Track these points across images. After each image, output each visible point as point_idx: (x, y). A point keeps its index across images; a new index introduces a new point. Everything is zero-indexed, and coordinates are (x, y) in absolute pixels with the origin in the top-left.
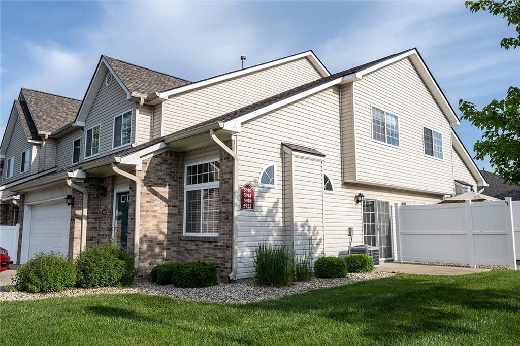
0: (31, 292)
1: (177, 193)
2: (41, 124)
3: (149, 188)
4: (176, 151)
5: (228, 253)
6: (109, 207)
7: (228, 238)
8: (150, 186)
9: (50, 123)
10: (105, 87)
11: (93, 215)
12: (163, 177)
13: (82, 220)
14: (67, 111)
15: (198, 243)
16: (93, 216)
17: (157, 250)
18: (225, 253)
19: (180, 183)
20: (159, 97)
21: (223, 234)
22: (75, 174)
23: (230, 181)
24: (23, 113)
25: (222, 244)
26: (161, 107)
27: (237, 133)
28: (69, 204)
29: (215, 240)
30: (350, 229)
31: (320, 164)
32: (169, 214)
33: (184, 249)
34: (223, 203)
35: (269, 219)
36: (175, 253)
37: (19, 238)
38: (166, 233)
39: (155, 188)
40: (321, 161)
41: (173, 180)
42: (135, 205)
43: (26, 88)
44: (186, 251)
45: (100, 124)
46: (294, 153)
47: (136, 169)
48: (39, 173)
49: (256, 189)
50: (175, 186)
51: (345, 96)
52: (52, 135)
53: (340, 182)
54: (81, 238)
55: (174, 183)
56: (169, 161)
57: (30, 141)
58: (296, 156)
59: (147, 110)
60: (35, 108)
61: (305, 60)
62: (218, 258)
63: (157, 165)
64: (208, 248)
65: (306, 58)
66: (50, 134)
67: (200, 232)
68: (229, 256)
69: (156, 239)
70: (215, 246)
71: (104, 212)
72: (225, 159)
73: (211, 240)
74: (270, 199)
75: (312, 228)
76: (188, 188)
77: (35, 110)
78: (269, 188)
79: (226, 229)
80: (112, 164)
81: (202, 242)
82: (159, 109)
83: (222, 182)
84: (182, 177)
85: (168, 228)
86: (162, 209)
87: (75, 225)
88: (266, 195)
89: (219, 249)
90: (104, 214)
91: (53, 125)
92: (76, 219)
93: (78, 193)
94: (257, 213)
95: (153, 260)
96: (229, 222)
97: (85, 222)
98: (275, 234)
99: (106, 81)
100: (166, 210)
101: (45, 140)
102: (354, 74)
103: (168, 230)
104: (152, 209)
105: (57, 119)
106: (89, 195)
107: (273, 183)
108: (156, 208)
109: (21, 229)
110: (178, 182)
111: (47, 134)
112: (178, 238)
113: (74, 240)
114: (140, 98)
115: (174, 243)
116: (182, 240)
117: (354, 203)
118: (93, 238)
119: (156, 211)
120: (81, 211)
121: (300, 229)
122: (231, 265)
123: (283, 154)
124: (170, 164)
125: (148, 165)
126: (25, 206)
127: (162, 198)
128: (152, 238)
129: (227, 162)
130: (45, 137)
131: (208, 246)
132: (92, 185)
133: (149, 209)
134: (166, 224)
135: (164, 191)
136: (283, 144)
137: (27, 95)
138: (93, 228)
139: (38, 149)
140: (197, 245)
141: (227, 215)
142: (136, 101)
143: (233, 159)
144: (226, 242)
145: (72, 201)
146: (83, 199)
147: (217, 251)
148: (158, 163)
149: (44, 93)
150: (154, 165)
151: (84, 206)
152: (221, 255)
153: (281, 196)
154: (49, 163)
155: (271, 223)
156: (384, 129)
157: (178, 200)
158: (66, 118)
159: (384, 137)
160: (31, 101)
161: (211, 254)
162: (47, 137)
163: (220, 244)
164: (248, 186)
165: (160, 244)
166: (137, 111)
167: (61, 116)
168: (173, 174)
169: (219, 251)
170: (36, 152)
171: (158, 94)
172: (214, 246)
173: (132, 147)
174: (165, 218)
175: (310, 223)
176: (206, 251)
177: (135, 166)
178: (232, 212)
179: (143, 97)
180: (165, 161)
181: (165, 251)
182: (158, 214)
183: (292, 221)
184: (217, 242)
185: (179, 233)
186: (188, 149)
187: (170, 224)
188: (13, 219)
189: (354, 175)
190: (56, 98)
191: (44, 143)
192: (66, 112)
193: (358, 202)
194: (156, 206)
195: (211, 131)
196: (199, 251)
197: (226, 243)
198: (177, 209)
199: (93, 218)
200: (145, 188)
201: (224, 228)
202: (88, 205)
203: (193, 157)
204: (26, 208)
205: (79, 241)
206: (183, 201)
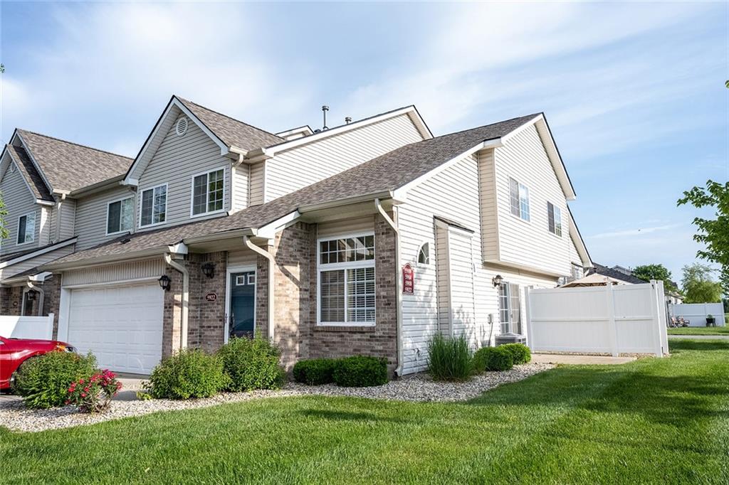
0: (180, 398)
1: (308, 274)
2: (54, 179)
3: (281, 267)
4: (306, 222)
5: (390, 344)
6: (220, 290)
7: (390, 327)
8: (282, 265)
9: (65, 178)
10: (175, 136)
11: (194, 300)
12: (294, 254)
13: (182, 308)
14: (82, 163)
15: (343, 334)
16: (194, 302)
17: (290, 343)
18: (387, 344)
19: (311, 261)
20: (264, 154)
21: (383, 323)
22: (175, 249)
23: (393, 260)
24: (21, 163)
25: (382, 334)
26: (263, 166)
27: (402, 203)
28: (164, 287)
29: (371, 330)
30: (490, 315)
31: (468, 241)
32: (301, 299)
33: (320, 341)
34: (381, 286)
35: (426, 305)
36: (307, 348)
37: (54, 332)
38: (298, 323)
39: (286, 267)
40: (470, 238)
41: (304, 258)
42: (268, 288)
43: (23, 129)
44: (324, 345)
45: (167, 184)
46: (451, 228)
47: (269, 243)
48: (52, 245)
49: (416, 270)
50: (306, 265)
51: (484, 164)
52: (71, 194)
53: (481, 262)
54: (181, 330)
55: (305, 261)
56: (300, 235)
57: (39, 201)
58: (451, 232)
59: (244, 170)
60: (42, 157)
61: (406, 117)
62: (377, 351)
63: (288, 239)
64: (359, 340)
65: (407, 114)
66: (68, 193)
67: (343, 321)
68: (393, 348)
69: (289, 330)
70: (371, 337)
71: (210, 297)
72: (383, 234)
73: (364, 330)
74: (426, 281)
75: (465, 314)
76: (321, 267)
77: (41, 159)
78: (425, 268)
79: (387, 316)
80: (245, 237)
81: (350, 332)
82: (261, 168)
83: (379, 262)
84: (313, 255)
85: (300, 316)
86: (293, 292)
87: (174, 314)
88: (423, 276)
89: (377, 340)
90: (210, 300)
91: (70, 181)
92: (175, 306)
93: (177, 272)
94: (416, 297)
95: (286, 356)
96: (391, 308)
97: (186, 309)
98: (431, 322)
99: (177, 128)
100: (297, 294)
101: (62, 201)
102: (499, 139)
103: (300, 319)
104: (284, 293)
105: (72, 173)
106: (190, 276)
107: (428, 263)
108: (288, 292)
109: (56, 321)
110: (309, 260)
111: (65, 193)
112: (310, 328)
113: (174, 333)
114: (239, 154)
115: (306, 335)
116: (317, 331)
117: (493, 286)
118: (194, 330)
119: (287, 296)
120: (180, 296)
121: (456, 316)
122: (397, 359)
123: (436, 228)
124: (300, 238)
125: (280, 239)
126: (62, 290)
127: (294, 279)
128: (284, 329)
129: (387, 237)
130: (61, 197)
131: (359, 337)
132: (193, 263)
133: (281, 293)
134: (298, 311)
135: (295, 271)
136: (435, 217)
137: (26, 139)
138: (194, 317)
139: (48, 212)
140: (342, 336)
141: (388, 300)
142: (233, 158)
143: (395, 234)
144: (387, 331)
145: (168, 284)
146: (182, 281)
147: (373, 344)
148: (289, 237)
149: (47, 137)
150: (285, 239)
151: (184, 290)
152: (381, 348)
153: (435, 278)
154: (66, 231)
155: (428, 309)
156: (518, 202)
157: (309, 283)
158: (83, 172)
159: (519, 211)
160: (33, 148)
161: (364, 346)
162: (64, 197)
163: (377, 334)
164: (408, 266)
165: (293, 336)
166: (234, 170)
167: (77, 170)
168: (304, 250)
169: (377, 343)
170: (46, 216)
171: (264, 150)
172: (369, 338)
173: (228, 215)
174: (297, 304)
175: (464, 310)
176: (358, 343)
177: (267, 240)
178: (396, 297)
179: (243, 153)
180: (297, 234)
181: (298, 345)
182: (290, 300)
183: (449, 307)
184: (374, 332)
185: (311, 322)
186: (324, 220)
187: (302, 312)
188: (21, 307)
189: (497, 255)
190: (64, 144)
191: (60, 204)
192: (81, 165)
193: (495, 284)
194: (288, 290)
195: (377, 200)
196: (346, 344)
197: (388, 334)
198: (308, 293)
199: (194, 305)
200: (277, 266)
201: (384, 316)
202: (189, 288)
203: (332, 230)
204: (63, 293)
205: (178, 333)
206: (316, 284)
